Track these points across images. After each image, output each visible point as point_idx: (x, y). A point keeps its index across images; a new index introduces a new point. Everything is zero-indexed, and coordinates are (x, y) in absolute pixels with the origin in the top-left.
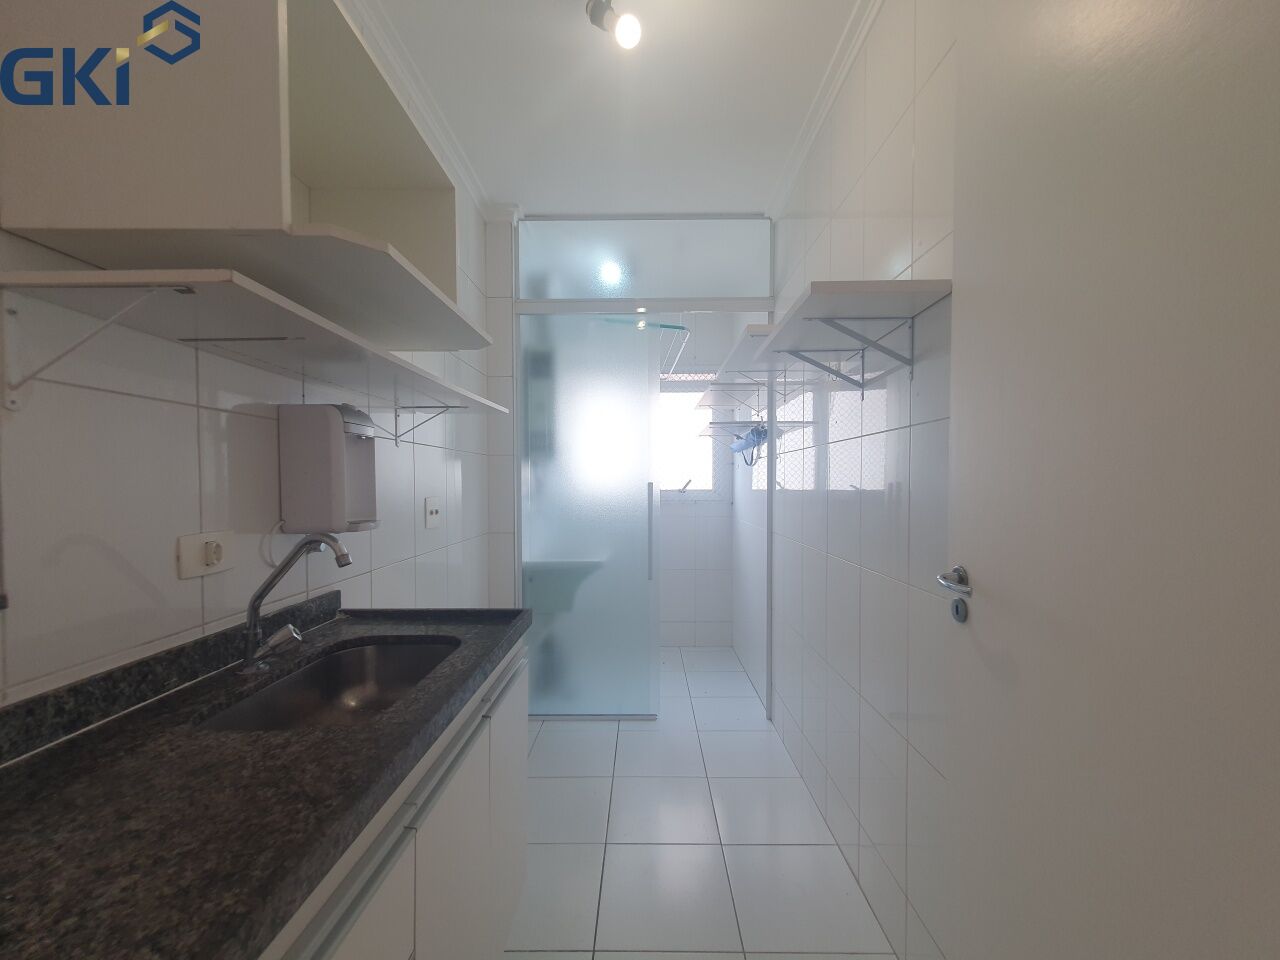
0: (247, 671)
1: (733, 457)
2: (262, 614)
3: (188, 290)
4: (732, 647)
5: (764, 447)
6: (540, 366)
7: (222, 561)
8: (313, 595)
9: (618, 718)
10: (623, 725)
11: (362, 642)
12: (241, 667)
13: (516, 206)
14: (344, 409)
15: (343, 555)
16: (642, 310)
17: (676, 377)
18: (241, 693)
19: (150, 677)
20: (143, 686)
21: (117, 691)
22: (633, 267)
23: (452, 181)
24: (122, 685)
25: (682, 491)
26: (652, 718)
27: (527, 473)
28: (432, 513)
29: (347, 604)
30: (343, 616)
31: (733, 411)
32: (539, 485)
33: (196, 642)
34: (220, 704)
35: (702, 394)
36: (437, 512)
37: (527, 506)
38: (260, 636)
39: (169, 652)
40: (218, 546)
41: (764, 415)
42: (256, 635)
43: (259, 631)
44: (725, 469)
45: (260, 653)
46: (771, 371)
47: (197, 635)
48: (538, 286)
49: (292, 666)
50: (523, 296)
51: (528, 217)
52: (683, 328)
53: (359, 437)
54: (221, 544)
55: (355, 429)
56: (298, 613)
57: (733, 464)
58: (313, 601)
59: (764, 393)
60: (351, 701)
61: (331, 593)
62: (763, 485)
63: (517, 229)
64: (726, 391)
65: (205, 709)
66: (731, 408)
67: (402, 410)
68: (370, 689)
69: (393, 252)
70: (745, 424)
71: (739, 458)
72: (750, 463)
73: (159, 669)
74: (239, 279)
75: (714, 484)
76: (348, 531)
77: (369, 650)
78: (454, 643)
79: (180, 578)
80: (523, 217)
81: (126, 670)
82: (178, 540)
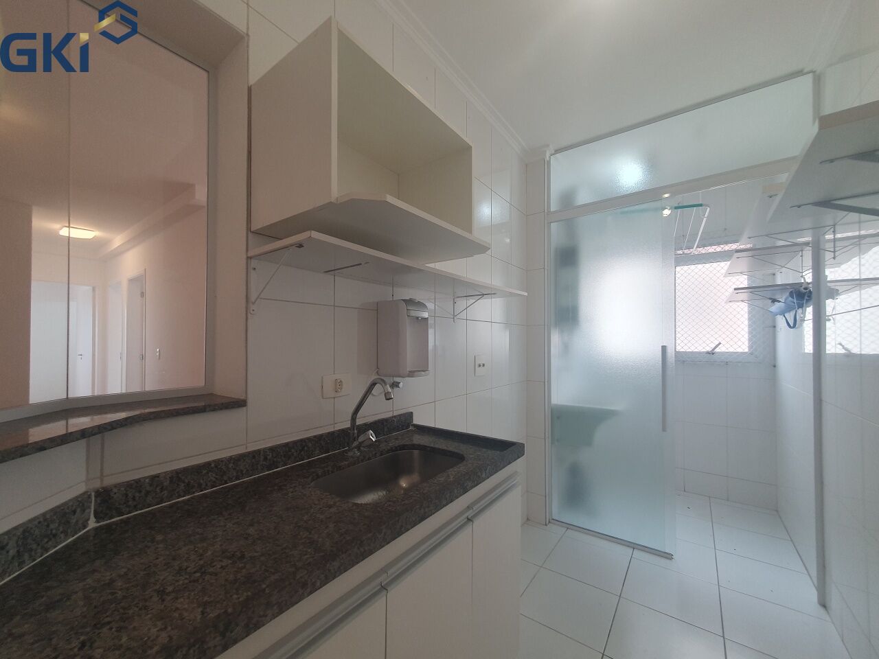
0: (350, 454)
1: (774, 321)
2: (357, 424)
3: (301, 246)
4: (777, 511)
5: (809, 311)
6: (568, 257)
7: (343, 390)
8: (396, 413)
9: (634, 546)
10: (637, 553)
11: (414, 447)
12: (346, 452)
13: (548, 146)
14: (410, 302)
15: (388, 392)
16: (666, 195)
17: (703, 251)
18: (340, 467)
19: (306, 448)
20: (302, 453)
21: (290, 453)
22: (652, 163)
23: (468, 142)
24: (293, 450)
25: (712, 353)
26: (669, 556)
27: (556, 338)
28: (480, 366)
29: (417, 420)
30: (413, 429)
31: (774, 274)
32: (566, 348)
33: (329, 433)
34: (328, 471)
35: (729, 262)
36: (484, 365)
37: (555, 362)
38: (356, 435)
39: (315, 437)
40: (341, 381)
41: (809, 277)
42: (354, 434)
43: (356, 431)
44: (764, 333)
45: (356, 444)
46: (818, 229)
47: (331, 429)
48: (567, 199)
49: (371, 455)
50: (553, 208)
51: (557, 151)
52: (701, 205)
53: (417, 318)
54: (343, 380)
55: (413, 313)
56: (385, 423)
57: (775, 327)
58: (395, 417)
59: (808, 254)
60: (404, 484)
61: (407, 413)
62: (809, 348)
63: (549, 162)
64: (762, 255)
65: (320, 472)
66: (771, 271)
67: (458, 299)
68: (415, 477)
69: (390, 199)
70: (784, 287)
71: (781, 321)
72: (794, 325)
73: (310, 445)
74: (315, 235)
75: (750, 347)
76: (409, 376)
77: (416, 452)
78: (460, 458)
79: (323, 398)
80: (553, 152)
81: (295, 443)
82: (322, 378)
